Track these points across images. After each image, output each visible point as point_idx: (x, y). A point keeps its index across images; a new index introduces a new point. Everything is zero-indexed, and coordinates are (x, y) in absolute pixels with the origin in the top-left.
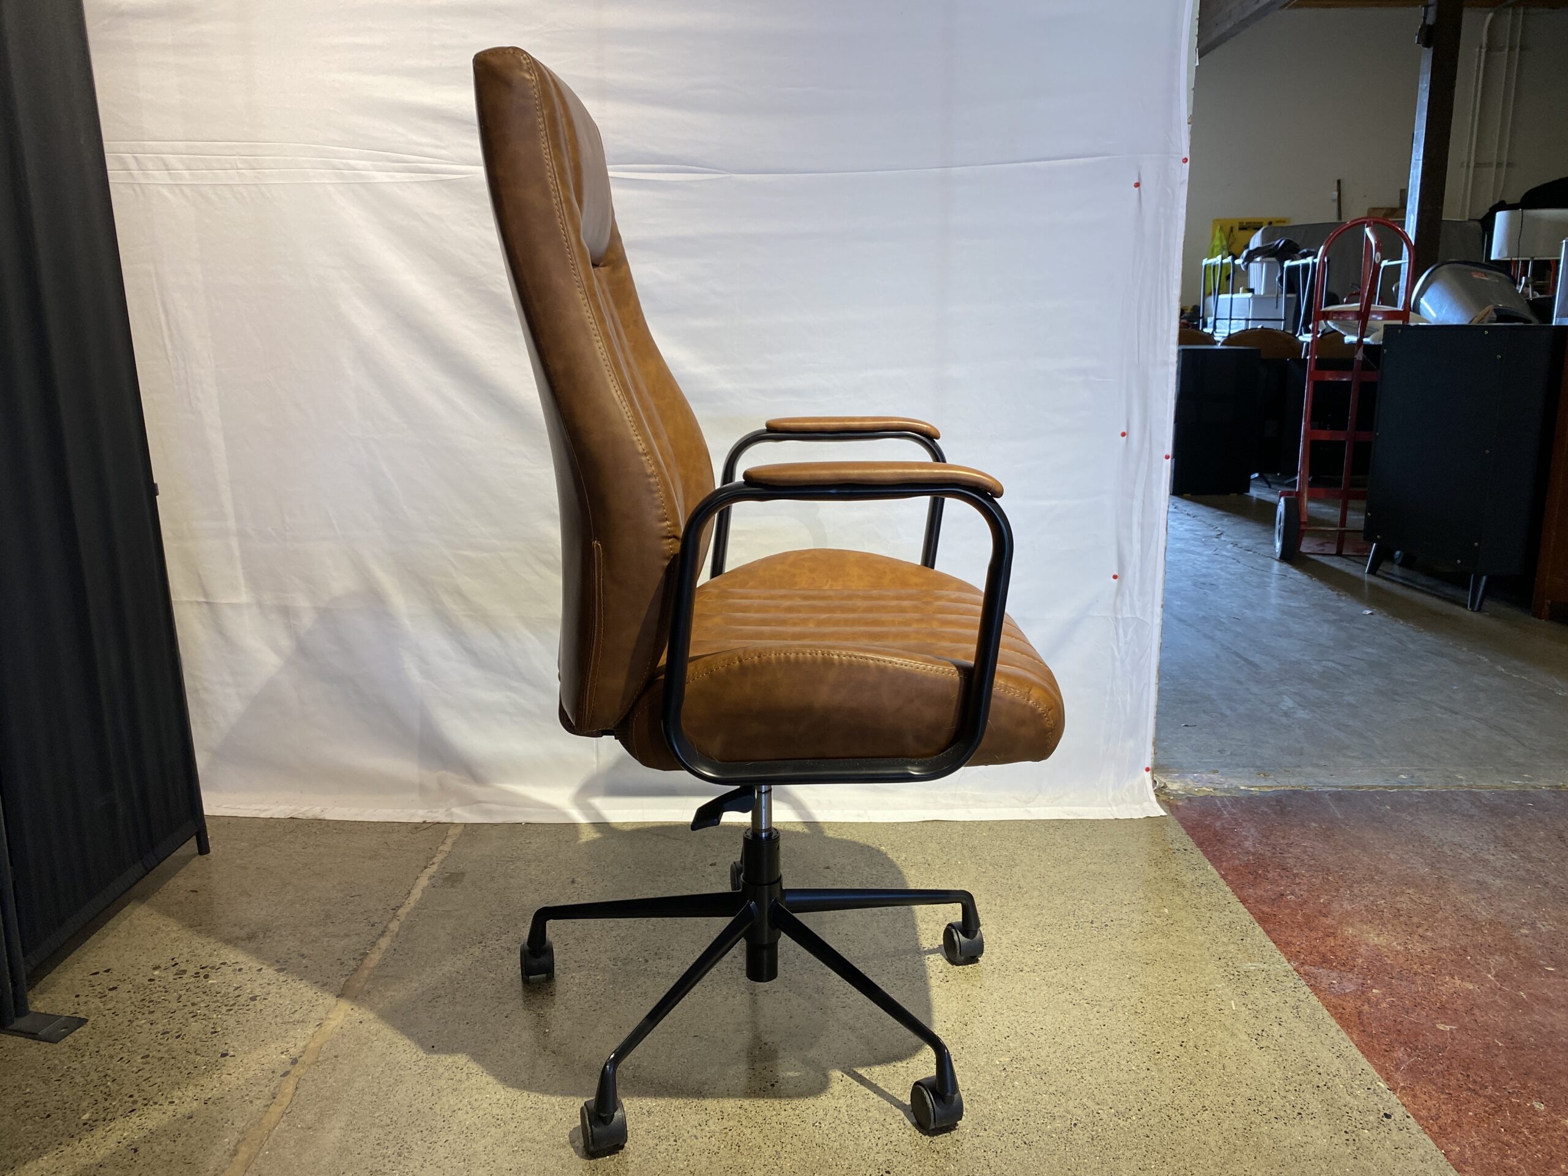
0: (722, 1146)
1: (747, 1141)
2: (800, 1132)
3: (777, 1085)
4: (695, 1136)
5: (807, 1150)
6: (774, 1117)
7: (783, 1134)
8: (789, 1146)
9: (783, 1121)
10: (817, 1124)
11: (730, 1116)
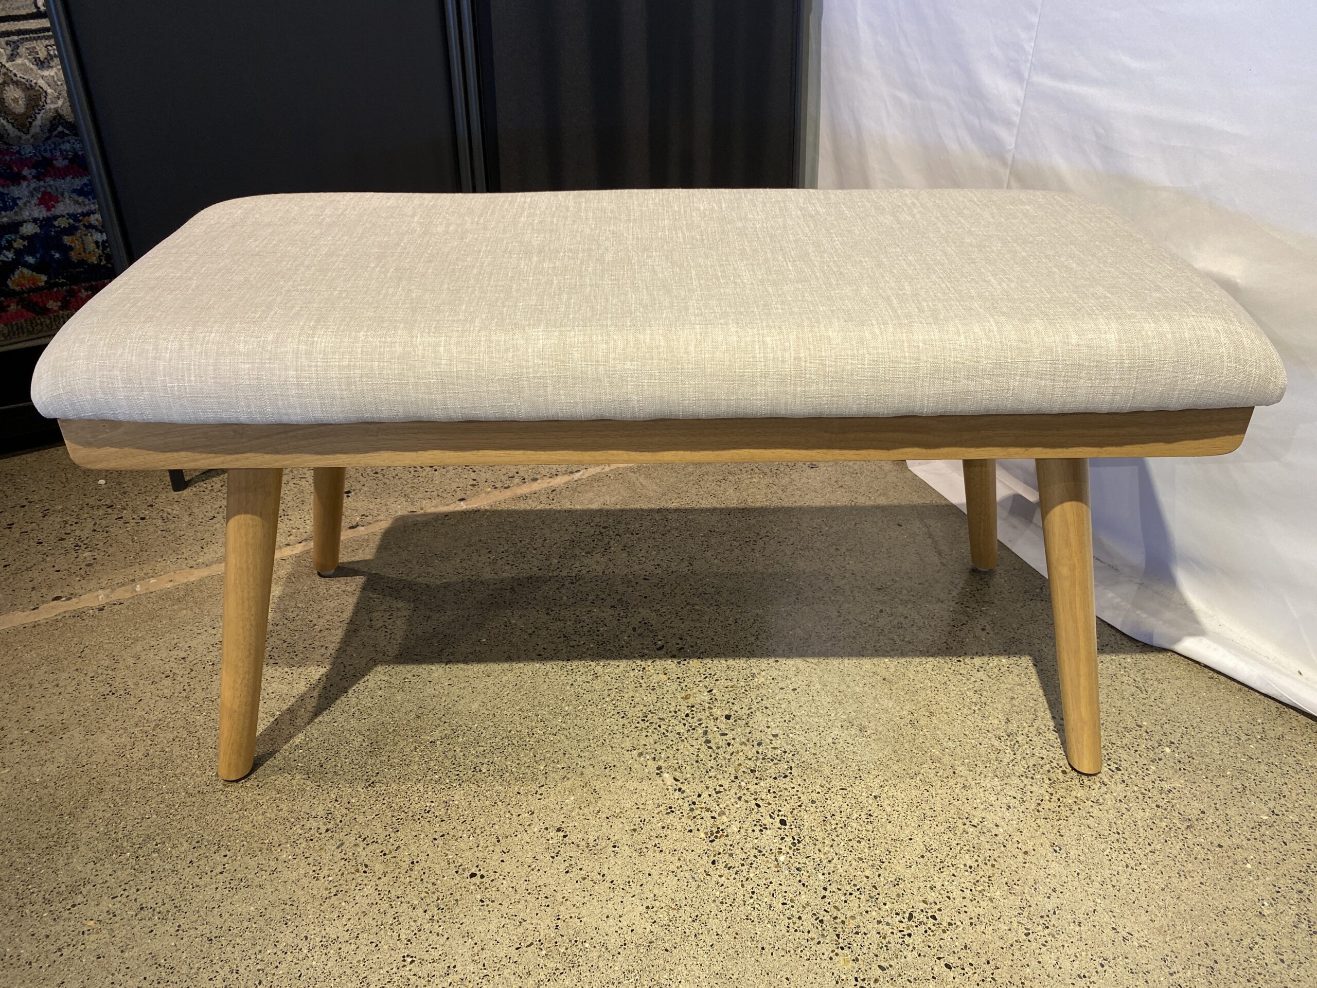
0: (330, 879)
1: (348, 899)
2: (386, 947)
3: (477, 880)
4: (342, 844)
5: (349, 972)
6: (405, 906)
7: (375, 930)
8: (353, 947)
9: (401, 919)
10: (409, 960)
11: (393, 860)
